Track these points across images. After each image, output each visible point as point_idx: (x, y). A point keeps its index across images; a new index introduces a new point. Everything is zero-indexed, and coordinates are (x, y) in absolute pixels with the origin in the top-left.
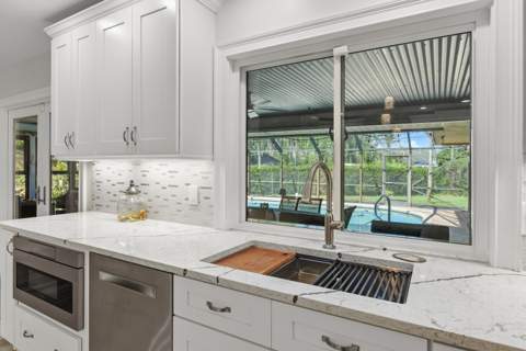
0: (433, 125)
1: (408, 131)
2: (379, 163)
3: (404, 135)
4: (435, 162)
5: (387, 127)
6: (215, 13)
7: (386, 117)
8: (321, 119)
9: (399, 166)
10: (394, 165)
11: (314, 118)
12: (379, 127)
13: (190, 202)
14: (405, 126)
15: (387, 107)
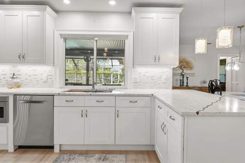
0: (119, 58)
1: (112, 59)
2: (100, 71)
3: (110, 60)
4: (121, 71)
5: (105, 57)
6: (55, 19)
7: (105, 54)
8: (81, 53)
9: (109, 72)
10: (107, 72)
11: (77, 51)
12: (102, 57)
13: (43, 80)
14: (111, 57)
15: (106, 51)
